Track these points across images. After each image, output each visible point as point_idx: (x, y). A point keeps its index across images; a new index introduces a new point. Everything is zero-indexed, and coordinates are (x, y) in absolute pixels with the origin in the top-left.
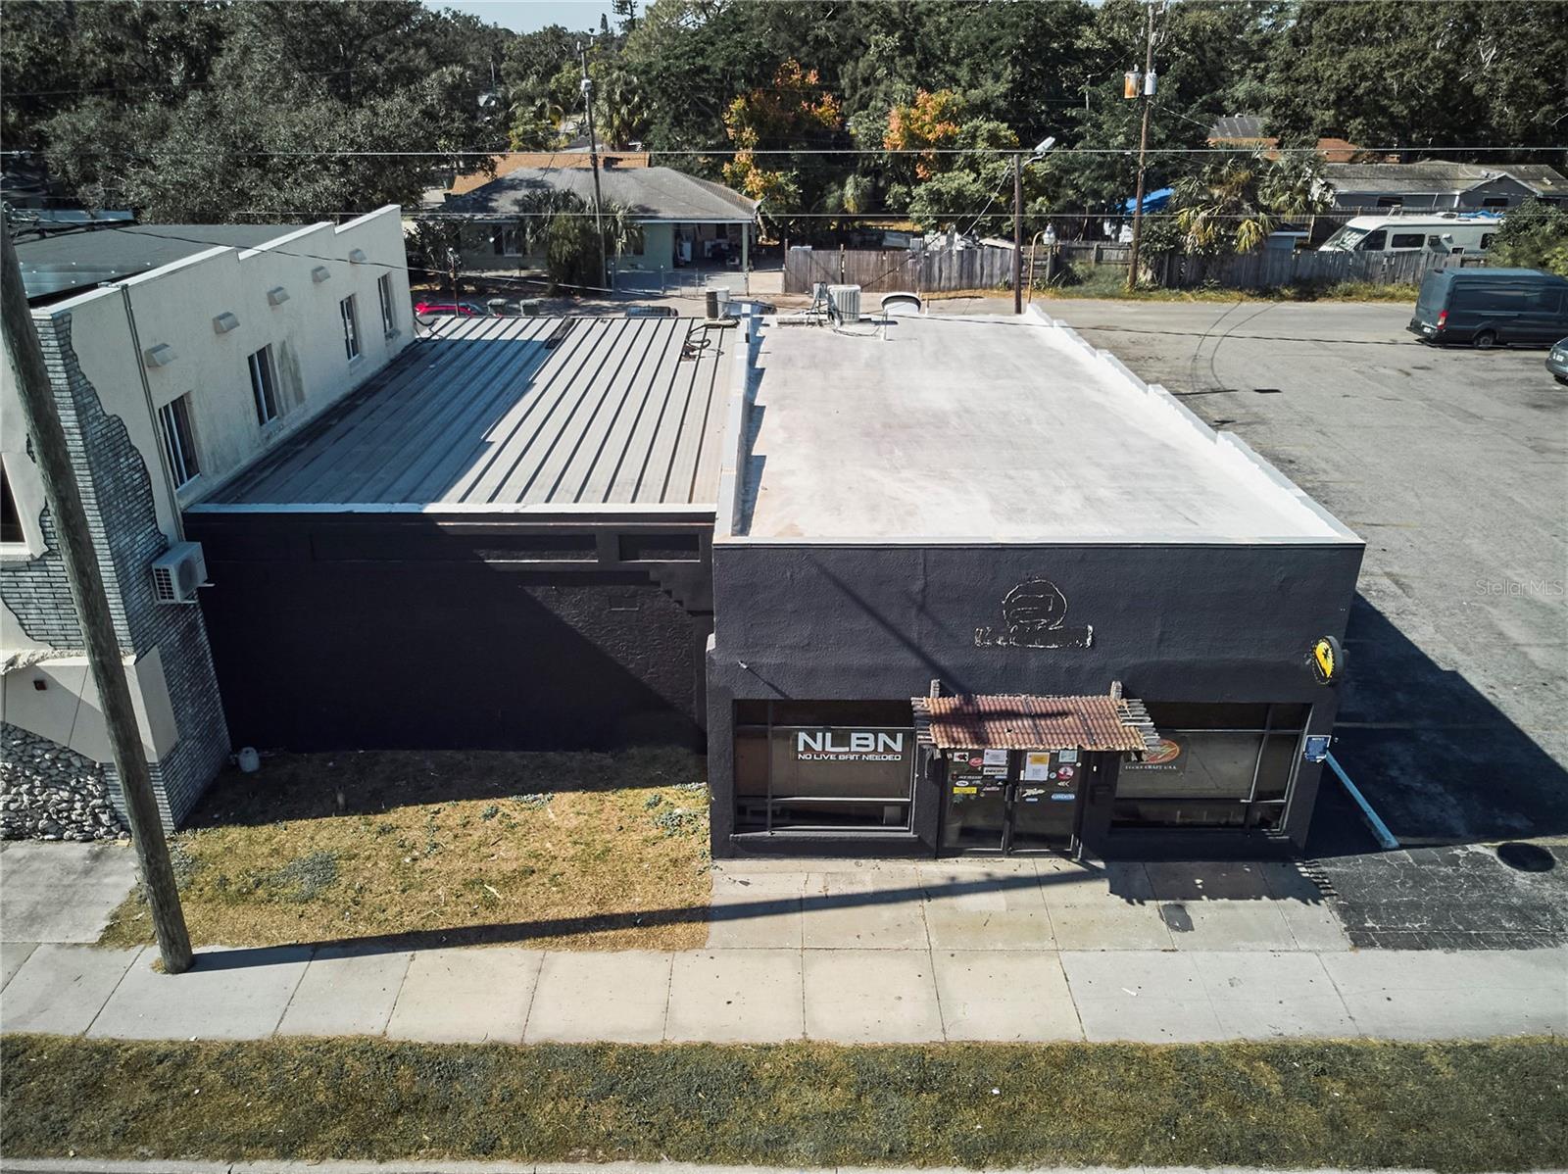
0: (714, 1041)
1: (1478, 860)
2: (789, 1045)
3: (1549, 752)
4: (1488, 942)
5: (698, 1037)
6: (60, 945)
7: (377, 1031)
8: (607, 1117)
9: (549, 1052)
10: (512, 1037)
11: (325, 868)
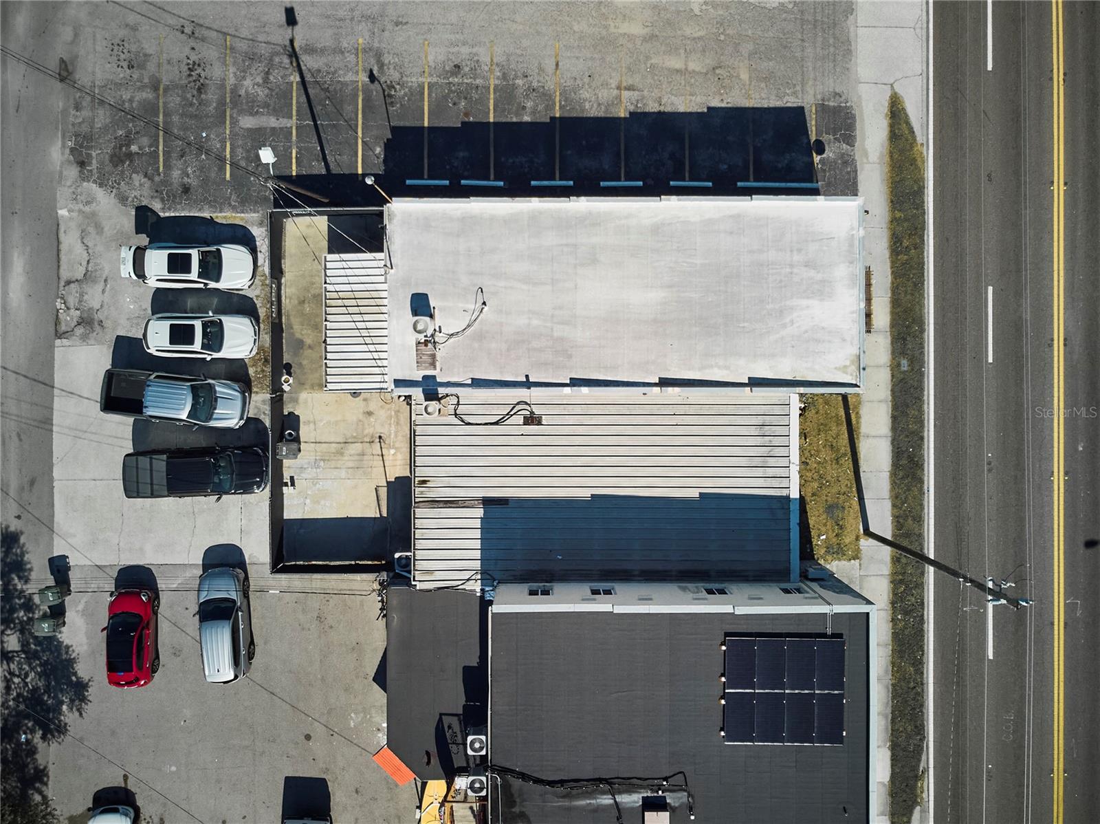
0: (890, 389)
1: (822, 161)
2: (891, 370)
3: (766, 106)
4: (856, 178)
5: (890, 392)
6: (860, 569)
7: (888, 474)
8: (913, 412)
9: (894, 429)
10: (890, 439)
11: (831, 509)
